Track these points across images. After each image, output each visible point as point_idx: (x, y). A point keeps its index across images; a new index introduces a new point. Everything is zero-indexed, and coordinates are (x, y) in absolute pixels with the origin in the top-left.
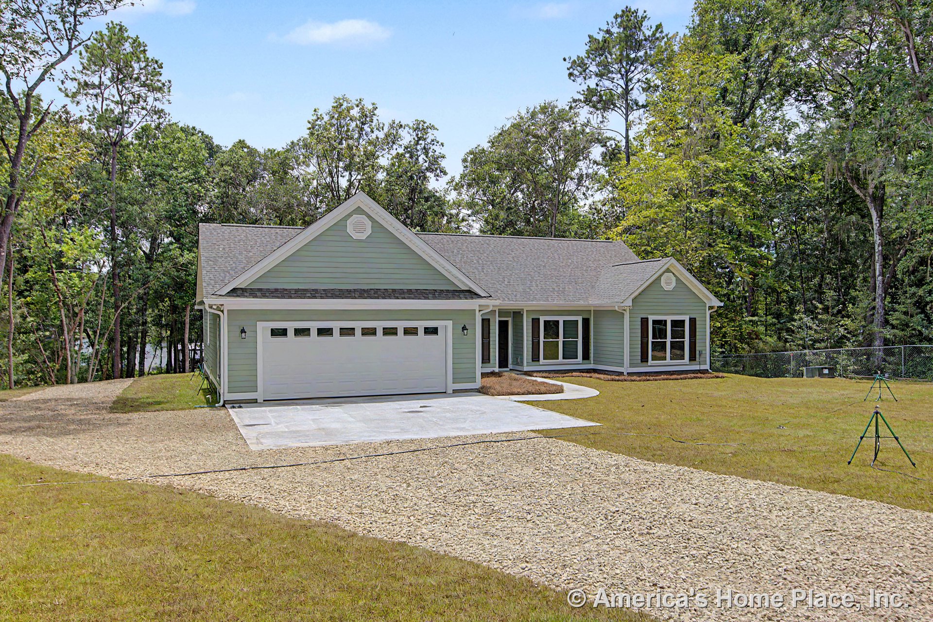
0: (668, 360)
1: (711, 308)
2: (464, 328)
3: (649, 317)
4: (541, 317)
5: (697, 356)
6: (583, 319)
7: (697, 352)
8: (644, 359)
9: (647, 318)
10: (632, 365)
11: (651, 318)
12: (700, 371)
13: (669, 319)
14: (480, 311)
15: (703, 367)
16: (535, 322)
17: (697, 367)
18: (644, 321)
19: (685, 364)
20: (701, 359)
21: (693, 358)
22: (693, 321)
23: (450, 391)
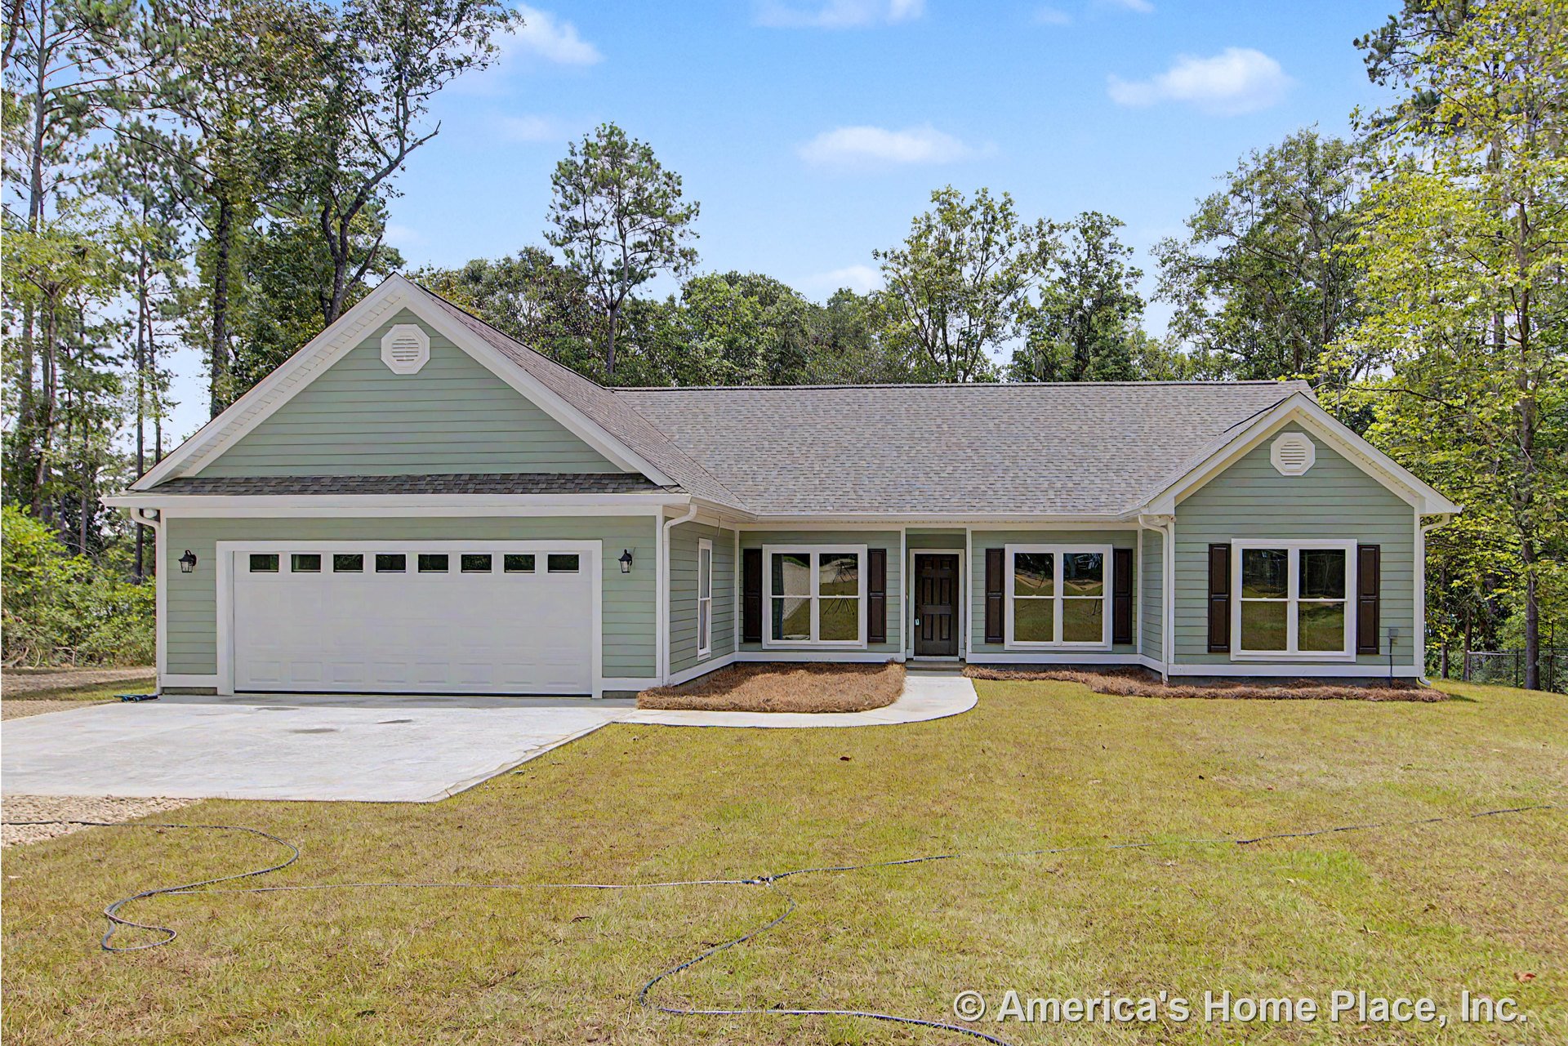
0: (1292, 650)
1: (1427, 520)
2: (627, 557)
3: (1233, 541)
4: (1007, 547)
5: (1384, 641)
6: (1115, 551)
7: (1383, 633)
8: (1218, 642)
9: (1229, 546)
10: (1180, 657)
11: (1238, 547)
12: (1391, 682)
13: (1294, 547)
14: (667, 519)
15: (1399, 671)
16: (995, 559)
17: (1383, 671)
18: (1219, 556)
19: (1345, 659)
20: (1395, 651)
21: (1368, 643)
22: (1369, 557)
23: (597, 694)
